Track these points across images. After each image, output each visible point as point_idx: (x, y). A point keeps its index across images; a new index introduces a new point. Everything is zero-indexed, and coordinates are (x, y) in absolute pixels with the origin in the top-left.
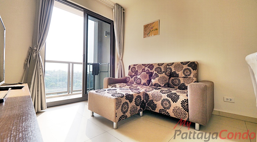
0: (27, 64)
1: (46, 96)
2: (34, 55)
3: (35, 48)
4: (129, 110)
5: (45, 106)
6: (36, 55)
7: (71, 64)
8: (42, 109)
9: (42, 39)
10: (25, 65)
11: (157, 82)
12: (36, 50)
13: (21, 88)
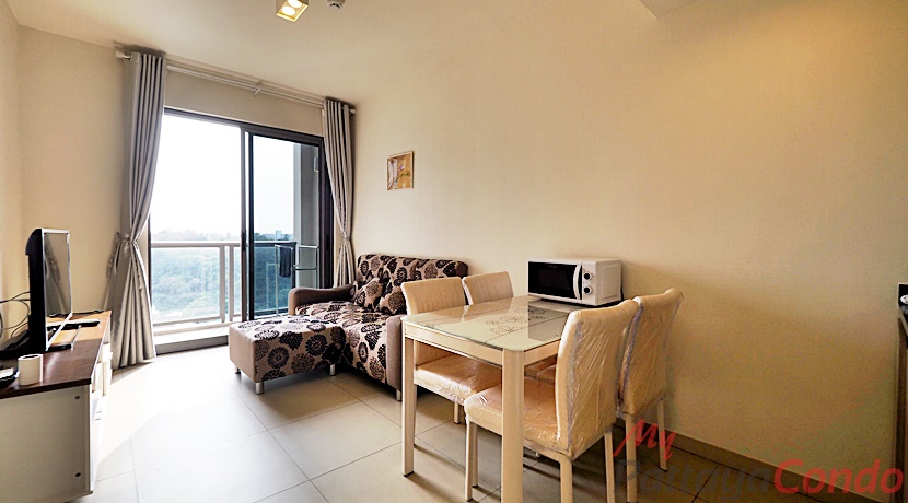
0: (112, 269)
1: (154, 330)
2: (126, 248)
3: (127, 236)
4: (290, 361)
5: (152, 351)
6: (129, 250)
7: (227, 248)
8: (145, 358)
9: (140, 216)
10: (110, 270)
11: (387, 305)
12: (129, 239)
13: (95, 324)
